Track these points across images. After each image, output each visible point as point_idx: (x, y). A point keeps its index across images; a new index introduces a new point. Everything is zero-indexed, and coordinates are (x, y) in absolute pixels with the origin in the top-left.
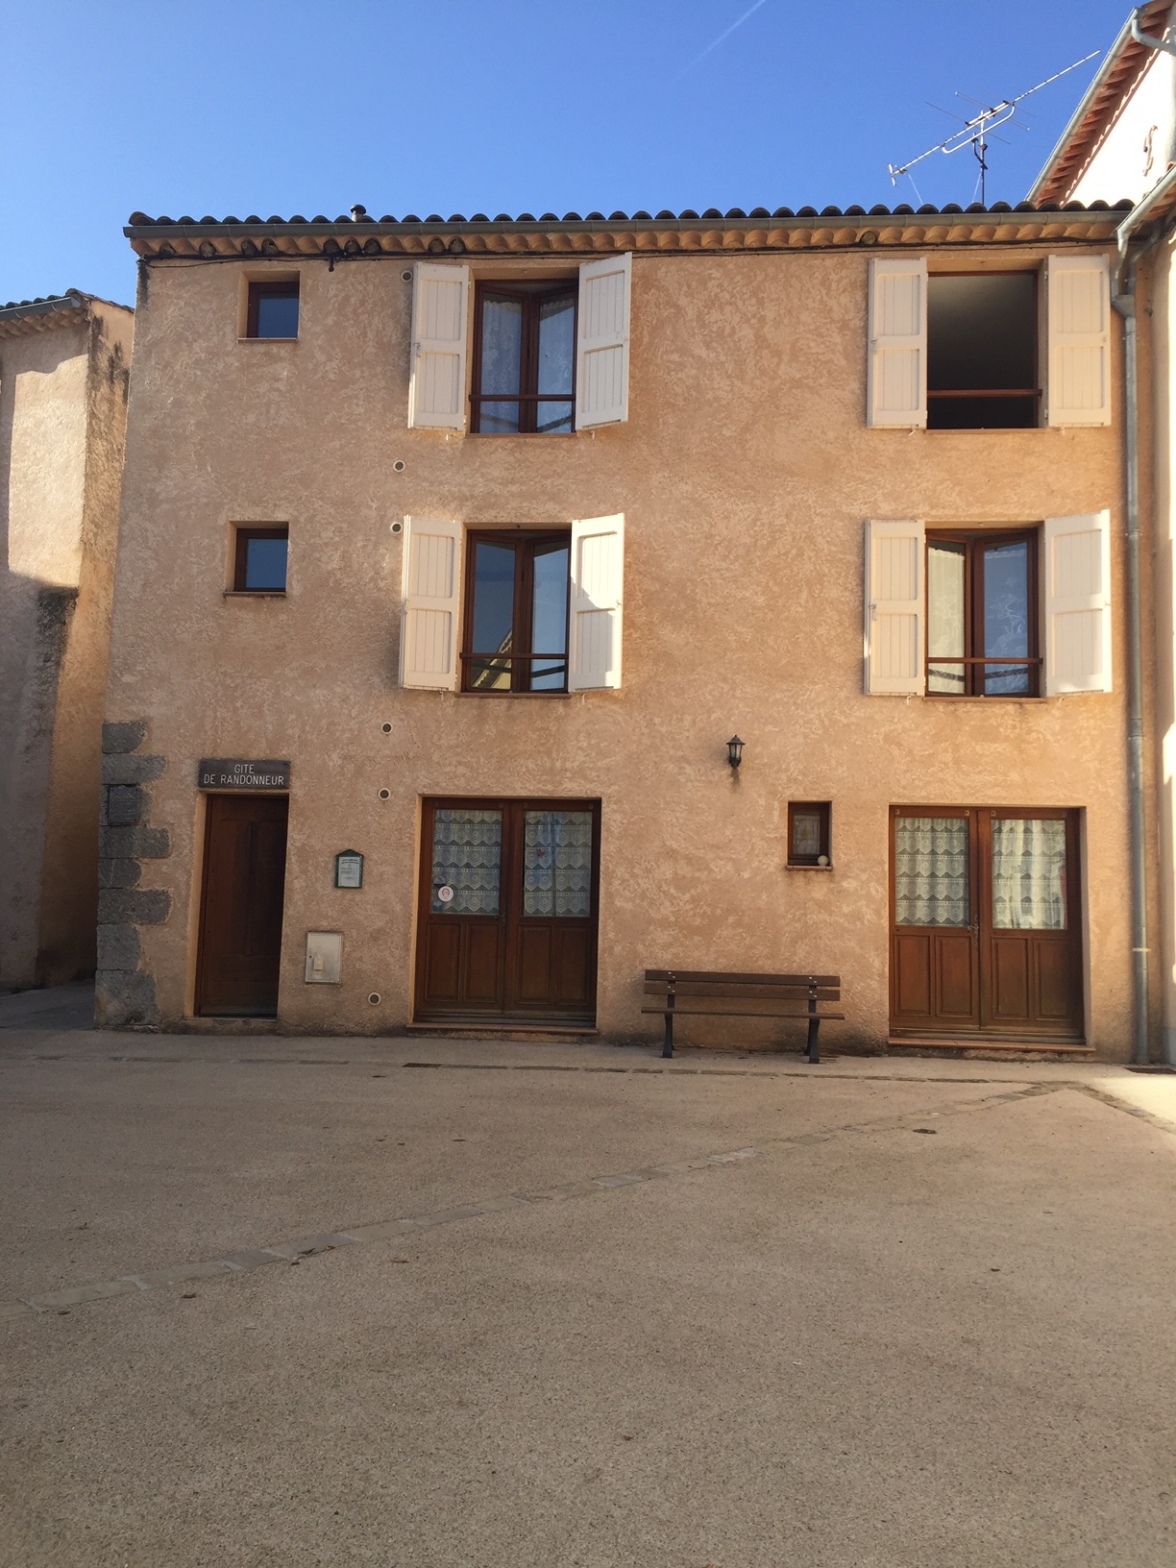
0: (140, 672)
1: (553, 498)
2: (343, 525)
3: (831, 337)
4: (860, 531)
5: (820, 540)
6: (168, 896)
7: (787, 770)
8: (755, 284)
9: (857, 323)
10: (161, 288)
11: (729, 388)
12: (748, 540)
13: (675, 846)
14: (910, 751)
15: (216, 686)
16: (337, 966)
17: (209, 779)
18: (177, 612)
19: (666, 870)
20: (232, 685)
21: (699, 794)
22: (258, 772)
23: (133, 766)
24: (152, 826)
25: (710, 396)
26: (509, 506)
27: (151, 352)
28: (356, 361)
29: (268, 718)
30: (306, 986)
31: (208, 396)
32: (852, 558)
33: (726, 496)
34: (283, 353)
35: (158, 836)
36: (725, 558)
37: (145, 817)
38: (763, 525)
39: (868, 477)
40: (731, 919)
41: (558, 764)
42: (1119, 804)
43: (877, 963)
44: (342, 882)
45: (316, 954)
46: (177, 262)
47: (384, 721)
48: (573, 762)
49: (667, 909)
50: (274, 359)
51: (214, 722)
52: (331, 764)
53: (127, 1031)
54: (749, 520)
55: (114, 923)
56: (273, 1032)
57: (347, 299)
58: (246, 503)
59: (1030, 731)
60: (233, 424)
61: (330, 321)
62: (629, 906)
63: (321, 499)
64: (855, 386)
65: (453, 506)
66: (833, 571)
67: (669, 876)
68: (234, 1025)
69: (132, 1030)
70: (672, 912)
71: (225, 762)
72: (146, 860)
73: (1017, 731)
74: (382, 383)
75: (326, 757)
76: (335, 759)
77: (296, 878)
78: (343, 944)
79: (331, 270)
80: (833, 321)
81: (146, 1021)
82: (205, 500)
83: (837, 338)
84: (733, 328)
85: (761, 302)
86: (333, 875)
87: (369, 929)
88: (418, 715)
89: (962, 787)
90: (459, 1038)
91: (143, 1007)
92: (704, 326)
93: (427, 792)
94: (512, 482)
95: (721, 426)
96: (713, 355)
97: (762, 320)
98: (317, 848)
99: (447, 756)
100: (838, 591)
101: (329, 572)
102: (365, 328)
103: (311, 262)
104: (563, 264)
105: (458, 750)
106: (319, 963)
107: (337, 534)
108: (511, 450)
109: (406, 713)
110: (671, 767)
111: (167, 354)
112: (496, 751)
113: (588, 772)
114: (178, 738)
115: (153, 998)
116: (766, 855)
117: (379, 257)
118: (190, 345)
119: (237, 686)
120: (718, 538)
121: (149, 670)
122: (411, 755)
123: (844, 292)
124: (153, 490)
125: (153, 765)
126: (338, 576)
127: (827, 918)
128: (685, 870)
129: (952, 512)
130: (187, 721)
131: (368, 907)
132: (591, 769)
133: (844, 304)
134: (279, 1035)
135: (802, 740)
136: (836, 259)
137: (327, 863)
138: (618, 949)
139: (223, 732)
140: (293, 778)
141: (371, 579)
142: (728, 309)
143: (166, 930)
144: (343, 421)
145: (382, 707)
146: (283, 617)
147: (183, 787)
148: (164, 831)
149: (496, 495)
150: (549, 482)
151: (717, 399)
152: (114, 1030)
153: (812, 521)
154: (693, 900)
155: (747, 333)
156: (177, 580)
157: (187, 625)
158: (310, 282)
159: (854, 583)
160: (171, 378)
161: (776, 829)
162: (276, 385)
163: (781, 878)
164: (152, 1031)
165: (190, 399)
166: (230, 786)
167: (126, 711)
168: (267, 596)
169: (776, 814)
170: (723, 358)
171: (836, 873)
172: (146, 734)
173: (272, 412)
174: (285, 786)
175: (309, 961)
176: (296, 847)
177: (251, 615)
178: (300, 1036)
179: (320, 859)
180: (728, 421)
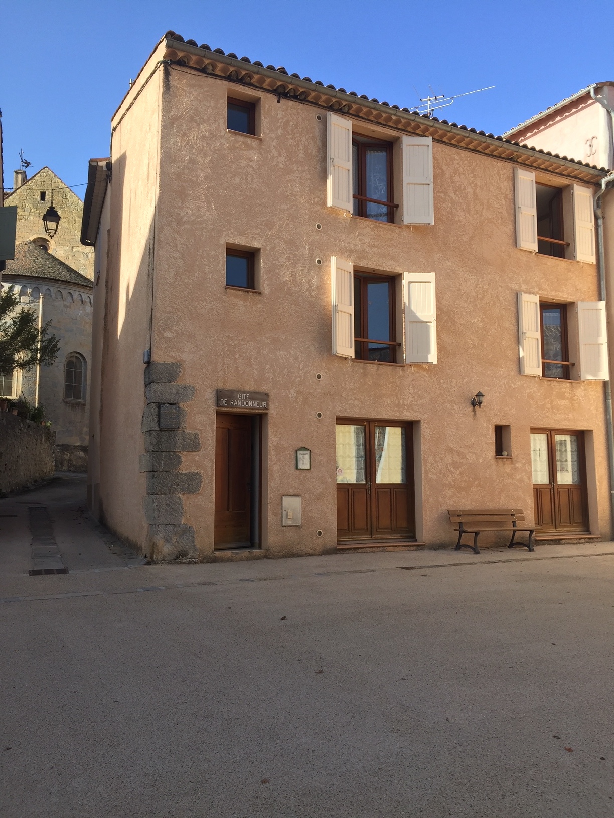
0: (176, 331)
1: (393, 258)
2: (291, 256)
3: (501, 200)
4: (515, 297)
5: (501, 298)
6: (200, 476)
7: (493, 409)
8: (472, 167)
9: (510, 197)
10: (178, 84)
11: (464, 217)
12: (474, 294)
13: (452, 446)
14: (537, 402)
15: (223, 345)
16: (299, 516)
17: (223, 402)
18: (197, 295)
19: (449, 459)
20: (233, 344)
21: (461, 420)
22: (252, 399)
23: (174, 391)
24: (188, 431)
25: (457, 219)
26: (373, 259)
27: (173, 124)
28: (294, 160)
29: (254, 366)
30: (283, 528)
31: (211, 161)
32: (513, 309)
33: (465, 271)
34: (253, 144)
35: (193, 437)
36: (466, 301)
37: (183, 425)
38: (480, 287)
39: (517, 271)
40: (476, 483)
41: (401, 402)
42: (603, 429)
43: (530, 502)
44: (301, 466)
45: (288, 509)
46: (188, 70)
47: (317, 373)
48: (407, 401)
49: (450, 478)
50: (249, 148)
51: (223, 367)
52: (290, 396)
53: (177, 563)
54: (474, 284)
55: (165, 494)
56: (266, 557)
57: (288, 122)
58: (236, 233)
59: (575, 396)
60: (227, 182)
61: (279, 132)
62: (435, 477)
63: (279, 238)
64: (511, 226)
65: (346, 254)
66: (506, 314)
67: (450, 461)
68: (243, 555)
69: (181, 563)
70: (452, 480)
71: (232, 392)
72: (185, 453)
73: (571, 395)
74: (308, 177)
75: (288, 392)
76: (293, 393)
77: (275, 464)
78: (302, 503)
79: (279, 102)
80: (502, 194)
81: (189, 556)
82: (212, 226)
83: (504, 202)
84: (465, 187)
85: (475, 176)
86: (294, 461)
87: (315, 493)
88: (334, 370)
89: (554, 420)
90: (362, 553)
91: (187, 547)
92: (453, 183)
93: (341, 414)
94: (374, 246)
95: (462, 235)
96: (457, 198)
97: (476, 185)
98: (285, 446)
99: (349, 395)
100: (509, 324)
101: (284, 282)
102: (298, 141)
103: (267, 94)
104: (393, 133)
105: (355, 392)
106: (291, 514)
107: (288, 260)
108: (373, 228)
109: (329, 369)
110: (449, 406)
111: (184, 128)
112: (372, 393)
113: (414, 407)
114: (202, 375)
115: (193, 542)
116: (487, 450)
117: (304, 102)
118: (198, 125)
119: (235, 345)
120: (462, 291)
121: (181, 330)
122: (332, 393)
123: (505, 180)
124: (179, 214)
125: (187, 391)
126: (290, 285)
127: (511, 481)
128: (457, 459)
129: (546, 293)
130: (207, 364)
131: (314, 480)
132: (416, 405)
133: (506, 186)
134: (269, 558)
135: (498, 395)
136: (502, 164)
137: (291, 455)
138: (431, 500)
139: (228, 373)
140: (270, 403)
141: (307, 289)
142: (462, 176)
143: (199, 497)
144: (288, 194)
145: (316, 364)
146: (260, 306)
147: (206, 406)
148: (196, 434)
149: (366, 252)
150: (390, 249)
151: (459, 221)
152: (169, 563)
153: (498, 289)
154: (461, 474)
155: (469, 190)
156: (196, 275)
157: (204, 304)
158: (267, 106)
159: (514, 321)
160: (187, 144)
161: (491, 438)
162: (251, 164)
163: (493, 462)
164: (195, 563)
165: (200, 160)
166: (235, 407)
167: (168, 356)
168: (251, 292)
169: (490, 430)
170: (461, 201)
171: (514, 460)
172: (182, 371)
173: (249, 179)
174: (266, 409)
175: (284, 513)
176: (274, 445)
177: (242, 303)
178: (281, 558)
179: (287, 453)
180: (464, 233)
